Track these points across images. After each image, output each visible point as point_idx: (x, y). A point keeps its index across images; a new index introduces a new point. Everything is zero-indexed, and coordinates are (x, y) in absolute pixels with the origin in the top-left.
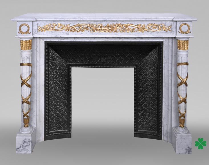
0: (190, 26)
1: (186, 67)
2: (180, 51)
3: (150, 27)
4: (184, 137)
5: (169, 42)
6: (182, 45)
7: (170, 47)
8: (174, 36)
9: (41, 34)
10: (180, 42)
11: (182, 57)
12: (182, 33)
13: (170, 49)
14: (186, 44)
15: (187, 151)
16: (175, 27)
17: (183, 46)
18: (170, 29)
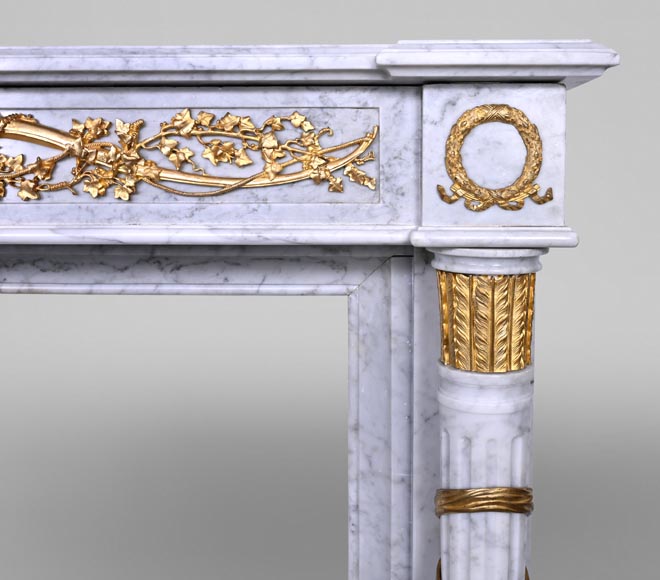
0: (544, 134)
1: (510, 533)
2: (453, 383)
3: (189, 148)
5: (388, 300)
6: (472, 323)
7: (398, 343)
8: (399, 238)
10: (453, 292)
11: (469, 441)
12: (467, 206)
13: (398, 360)
14: (509, 309)
16: (412, 146)
17: (485, 334)
18: (370, 169)
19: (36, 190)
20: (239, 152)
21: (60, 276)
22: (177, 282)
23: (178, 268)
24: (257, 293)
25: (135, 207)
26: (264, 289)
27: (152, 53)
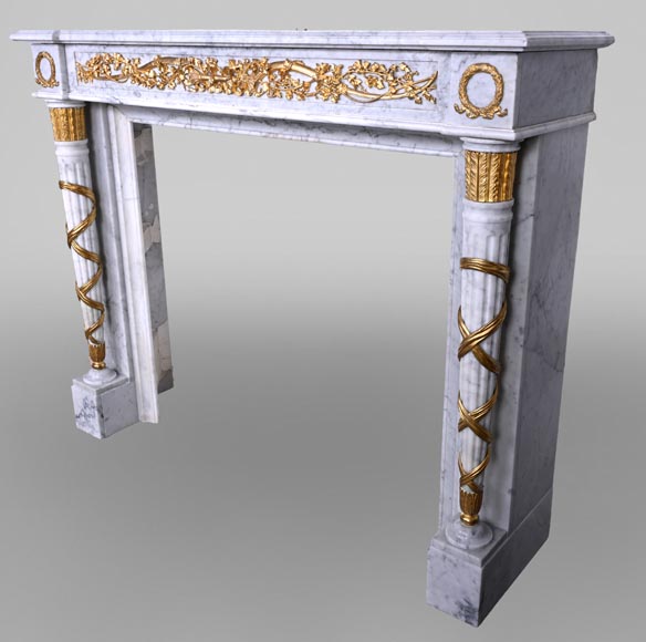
3: (359, 79)
4: (453, 558)
9: (86, 91)
11: (468, 233)
12: (467, 116)
14: (488, 171)
15: (463, 612)
17: (474, 181)
18: (433, 93)
19: (303, 97)
20: (379, 82)
21: (330, 136)
22: (377, 143)
23: (377, 136)
24: (413, 153)
25: (338, 106)
26: (416, 150)
27: (338, 35)
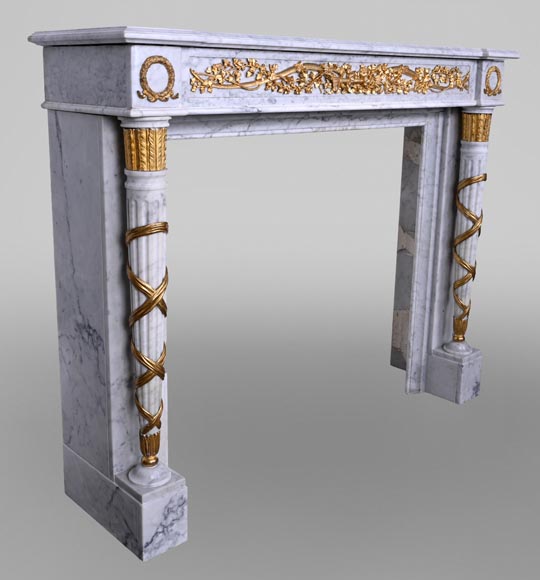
5: (437, 126)
7: (440, 140)
9: (203, 103)
13: (439, 145)
15: (475, 391)
16: (475, 77)
